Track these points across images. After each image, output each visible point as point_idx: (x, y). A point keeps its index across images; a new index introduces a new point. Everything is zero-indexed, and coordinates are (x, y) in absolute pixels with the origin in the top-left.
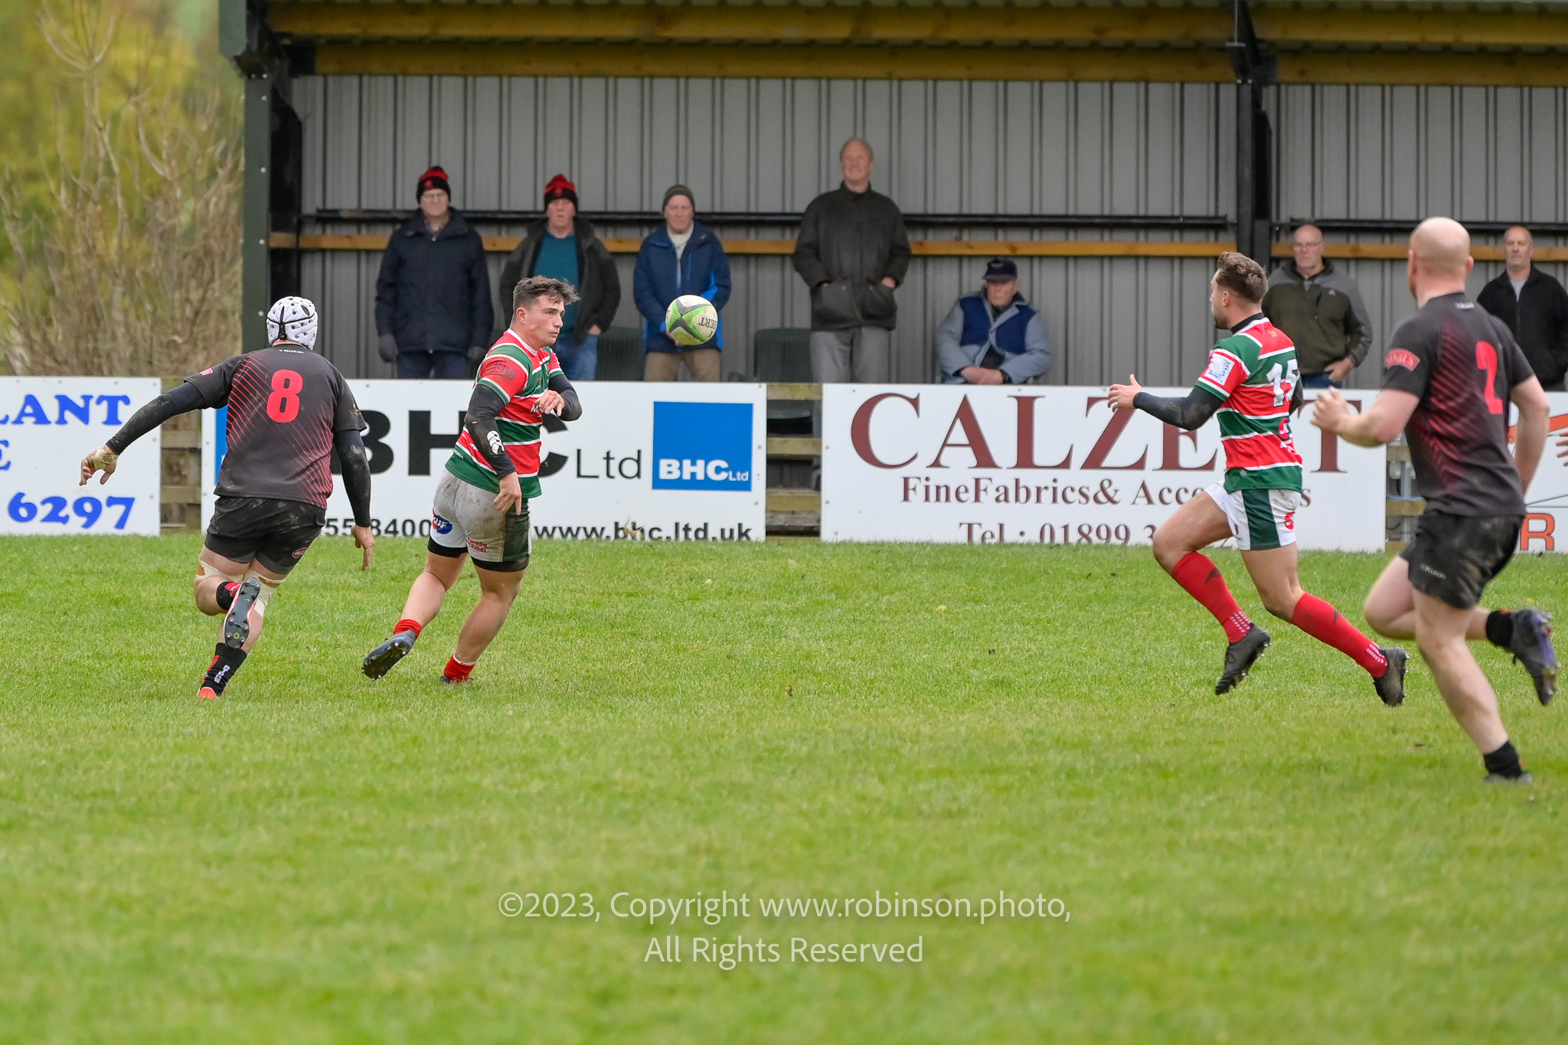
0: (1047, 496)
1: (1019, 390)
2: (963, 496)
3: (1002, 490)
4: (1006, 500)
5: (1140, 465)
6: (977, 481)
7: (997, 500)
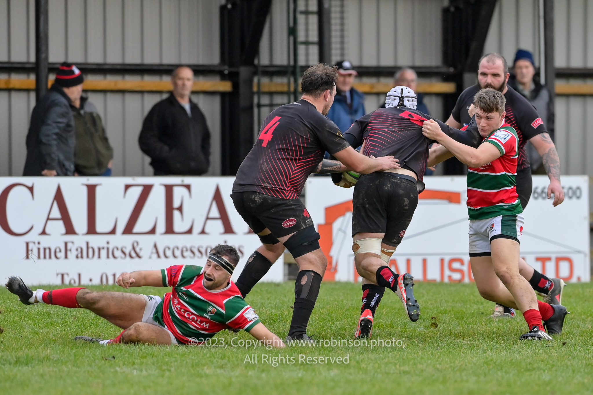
0: (104, 253)
1: (88, 180)
2: (58, 255)
3: (79, 250)
4: (82, 257)
5: (153, 231)
6: (66, 244)
7: (77, 257)
